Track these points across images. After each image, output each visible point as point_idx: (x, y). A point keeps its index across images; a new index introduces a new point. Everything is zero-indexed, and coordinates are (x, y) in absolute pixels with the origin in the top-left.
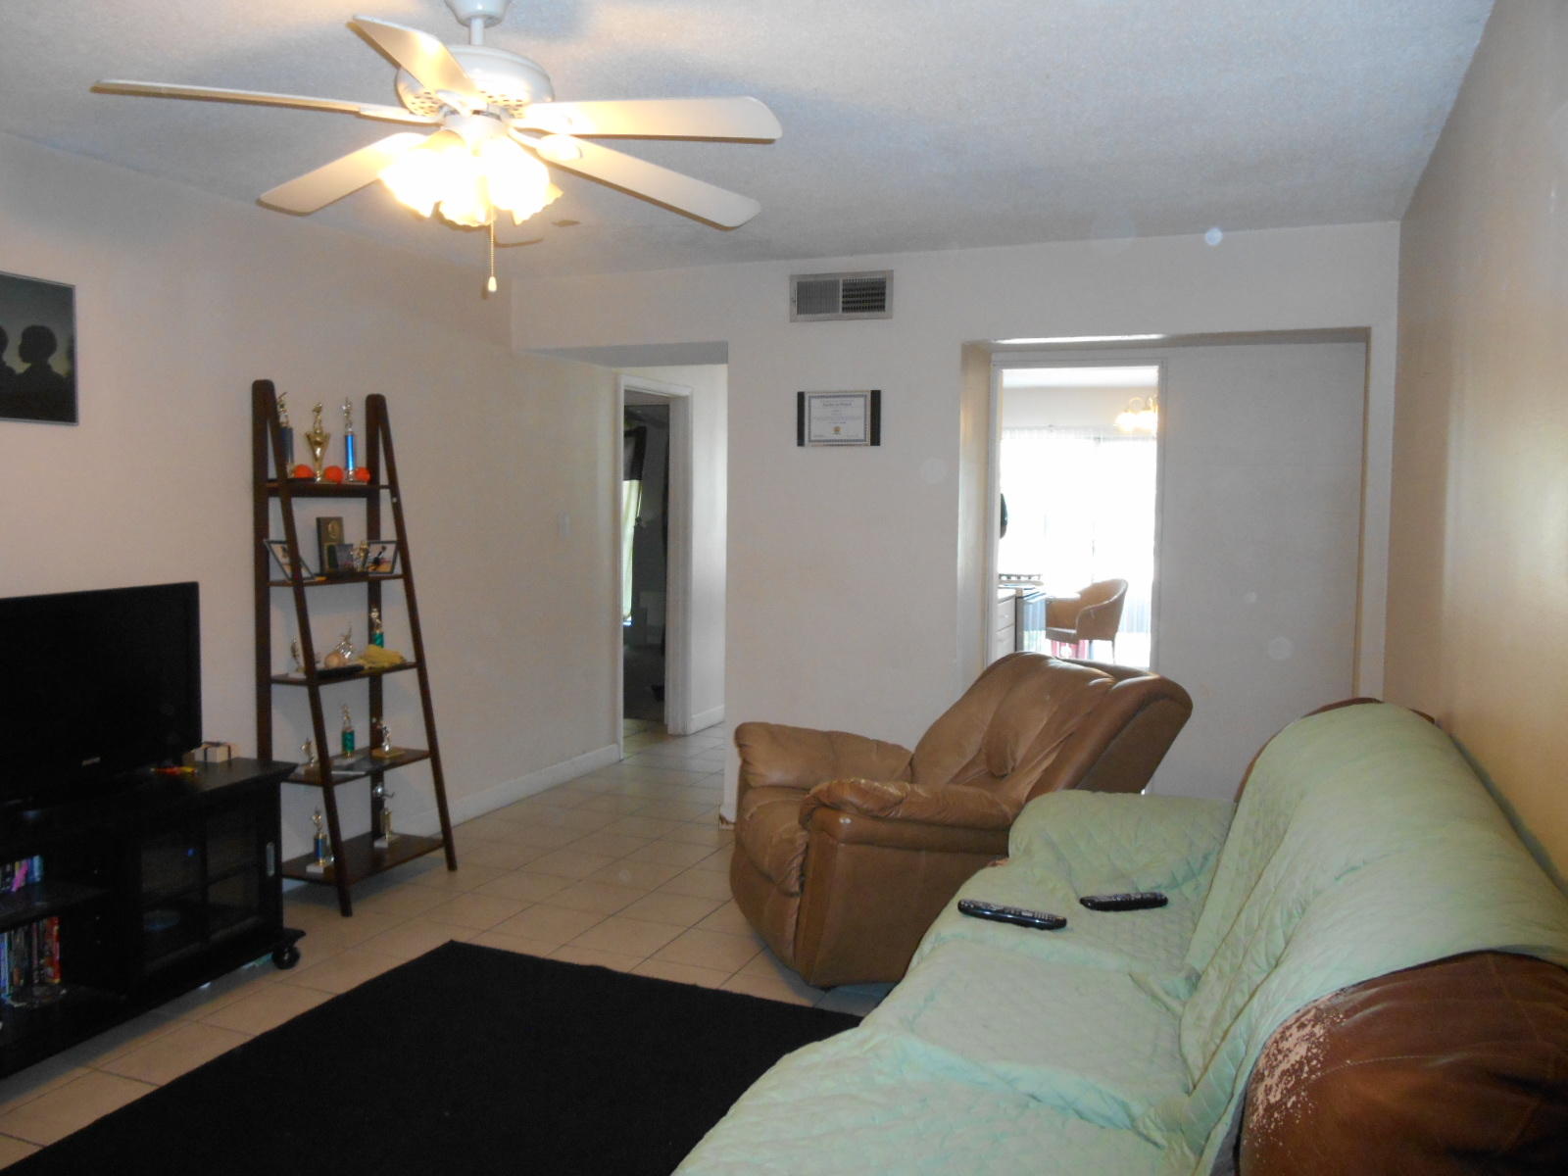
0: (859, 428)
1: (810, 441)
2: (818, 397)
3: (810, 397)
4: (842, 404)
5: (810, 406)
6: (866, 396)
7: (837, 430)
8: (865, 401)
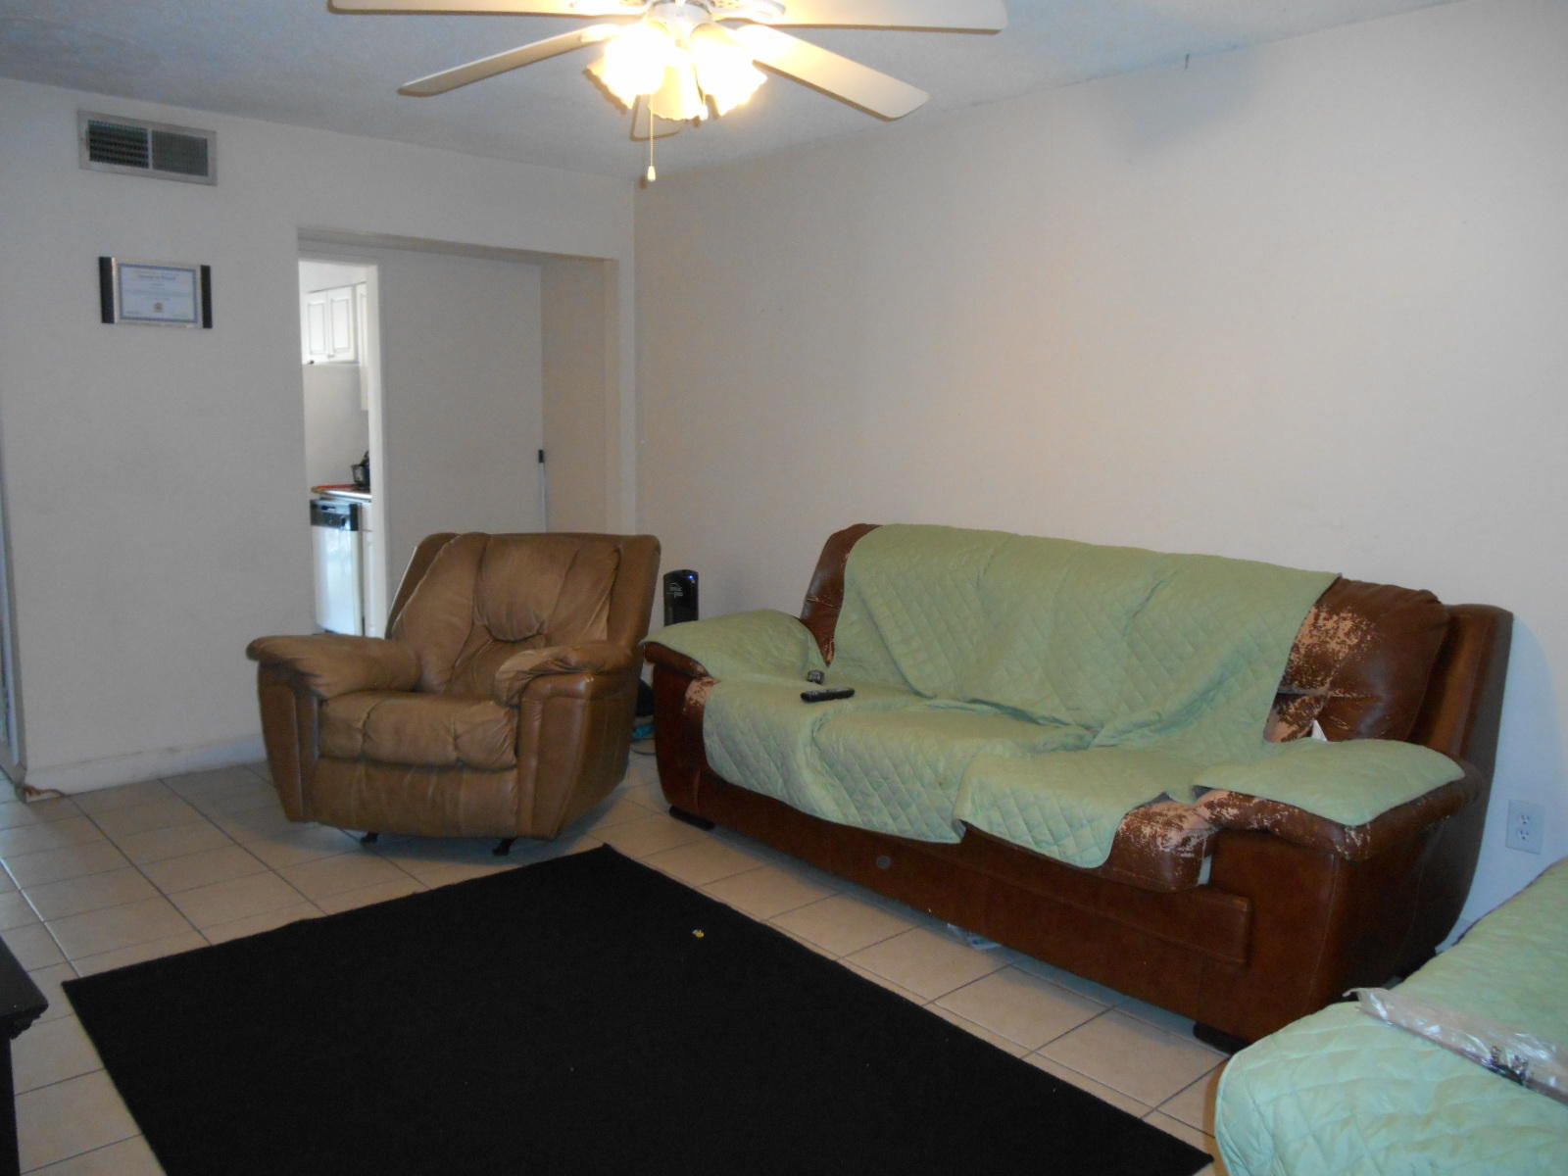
0: (187, 305)
1: (122, 317)
2: (131, 266)
3: (120, 266)
4: (163, 277)
5: (120, 279)
6: (193, 271)
7: (158, 307)
8: (194, 278)
